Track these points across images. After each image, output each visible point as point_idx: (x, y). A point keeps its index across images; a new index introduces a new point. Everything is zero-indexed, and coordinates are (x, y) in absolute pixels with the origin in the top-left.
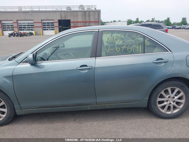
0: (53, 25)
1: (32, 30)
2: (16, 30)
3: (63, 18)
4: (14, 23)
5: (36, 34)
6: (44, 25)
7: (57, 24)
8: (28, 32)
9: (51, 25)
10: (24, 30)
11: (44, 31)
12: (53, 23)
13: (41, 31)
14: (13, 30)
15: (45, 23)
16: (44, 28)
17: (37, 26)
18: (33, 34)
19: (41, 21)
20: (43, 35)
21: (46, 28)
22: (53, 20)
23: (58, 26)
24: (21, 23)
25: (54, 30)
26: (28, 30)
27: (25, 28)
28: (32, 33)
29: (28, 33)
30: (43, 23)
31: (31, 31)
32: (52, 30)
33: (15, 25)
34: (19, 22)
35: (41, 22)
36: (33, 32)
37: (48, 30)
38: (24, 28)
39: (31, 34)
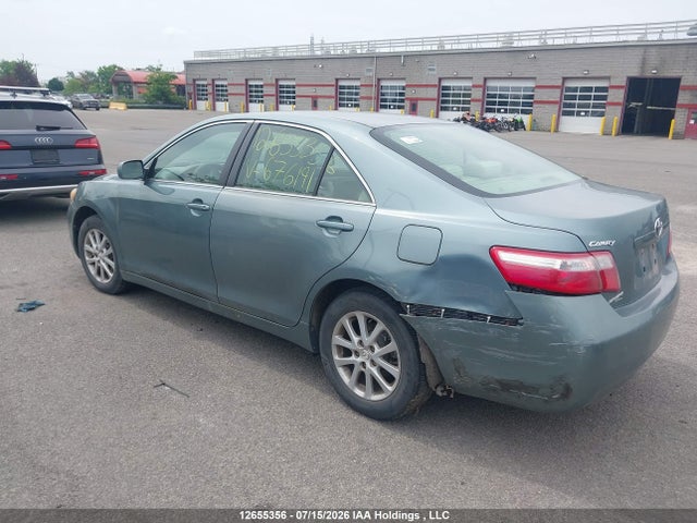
0: (605, 98)
1: (523, 112)
2: (476, 109)
3: (651, 73)
4: (474, 86)
5: (535, 127)
6: (567, 98)
7: (618, 96)
8: (510, 117)
9: (596, 98)
10: (499, 111)
11: (565, 119)
12: (605, 89)
13: (555, 116)
14: (468, 109)
15: (575, 90)
16: (566, 105)
17: (545, 99)
18: (524, 127)
19: (559, 83)
20: (556, 131)
21: (573, 106)
22: (608, 78)
23: (621, 101)
24: (495, 88)
25: (602, 115)
26: (512, 111)
27: (505, 104)
28: (522, 122)
29: (506, 122)
30: (569, 89)
31: (518, 117)
32: (594, 114)
33: (477, 93)
34: (491, 84)
35: (561, 87)
36: (526, 119)
37: (578, 114)
38: (501, 103)
39: (518, 125)
